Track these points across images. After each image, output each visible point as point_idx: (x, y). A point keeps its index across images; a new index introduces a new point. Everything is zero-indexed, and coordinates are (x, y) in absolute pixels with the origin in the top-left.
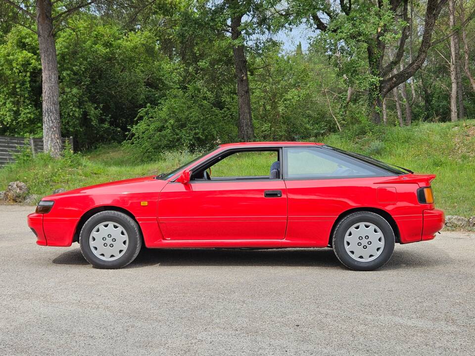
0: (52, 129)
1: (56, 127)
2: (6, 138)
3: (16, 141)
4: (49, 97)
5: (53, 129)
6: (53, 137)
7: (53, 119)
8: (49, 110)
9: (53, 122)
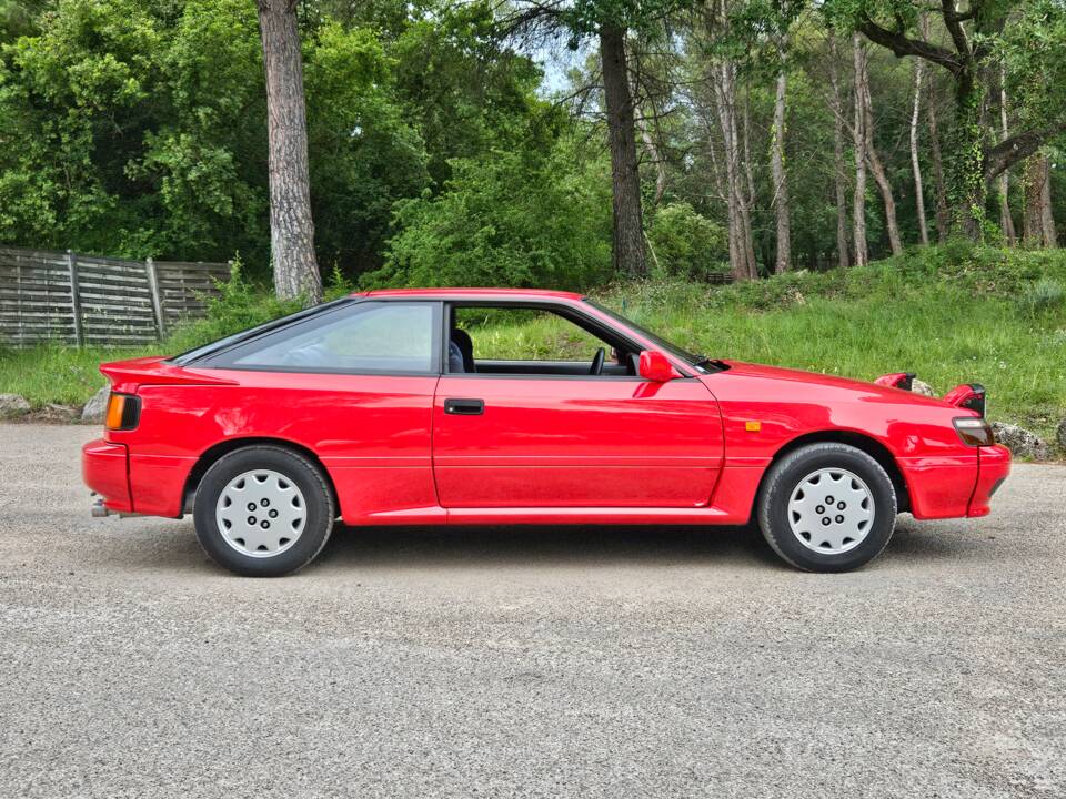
0: (300, 242)
1: (306, 236)
2: (100, 261)
3: (119, 269)
4: (288, 163)
5: (302, 240)
6: (302, 260)
7: (300, 215)
8: (291, 194)
9: (300, 223)
